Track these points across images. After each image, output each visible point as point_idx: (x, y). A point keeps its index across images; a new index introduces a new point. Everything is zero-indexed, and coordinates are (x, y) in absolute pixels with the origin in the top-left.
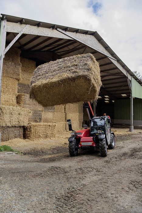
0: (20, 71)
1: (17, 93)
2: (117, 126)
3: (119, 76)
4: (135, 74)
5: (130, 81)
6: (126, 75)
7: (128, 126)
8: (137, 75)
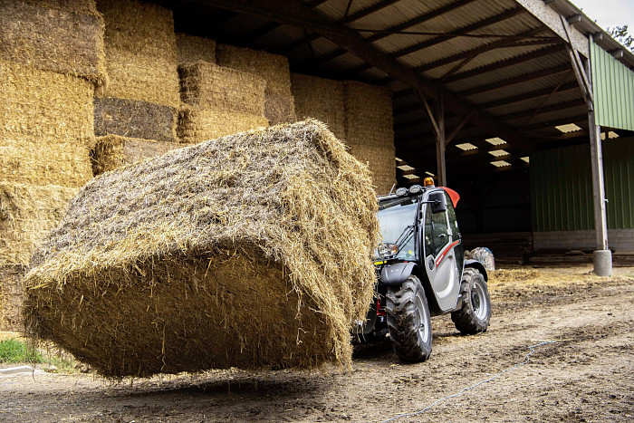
0: (100, 44)
1: (91, 134)
2: (546, 260)
3: (533, 43)
4: (622, 41)
5: (583, 59)
6: (562, 34)
7: (586, 256)
8: (629, 44)
